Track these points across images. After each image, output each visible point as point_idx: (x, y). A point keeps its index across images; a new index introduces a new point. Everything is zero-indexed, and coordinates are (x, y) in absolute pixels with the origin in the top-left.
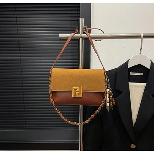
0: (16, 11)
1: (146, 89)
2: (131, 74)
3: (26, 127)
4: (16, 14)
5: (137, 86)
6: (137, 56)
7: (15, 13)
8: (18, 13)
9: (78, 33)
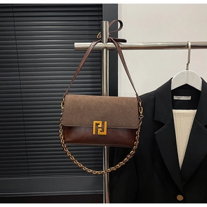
0: (13, 12)
1: (197, 118)
2: (175, 98)
3: (28, 173)
4: (14, 17)
5: (184, 114)
6: (183, 73)
7: (11, 14)
8: (15, 14)
9: (100, 42)
